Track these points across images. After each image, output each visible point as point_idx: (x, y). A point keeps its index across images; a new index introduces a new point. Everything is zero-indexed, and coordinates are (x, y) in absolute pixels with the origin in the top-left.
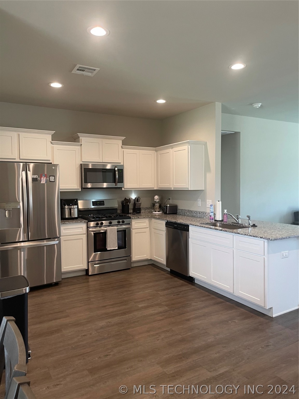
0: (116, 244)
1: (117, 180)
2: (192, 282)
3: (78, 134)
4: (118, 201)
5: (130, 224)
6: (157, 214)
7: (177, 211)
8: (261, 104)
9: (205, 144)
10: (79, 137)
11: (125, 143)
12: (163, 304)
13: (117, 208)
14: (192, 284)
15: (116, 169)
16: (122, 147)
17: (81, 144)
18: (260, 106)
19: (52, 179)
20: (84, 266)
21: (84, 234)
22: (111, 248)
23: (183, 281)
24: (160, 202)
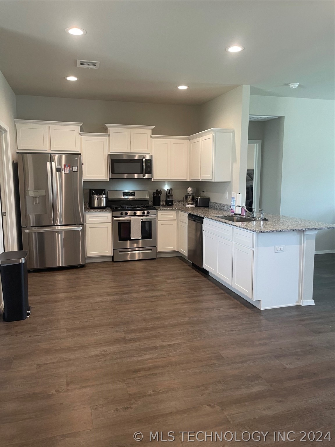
0: (140, 234)
1: (144, 171)
2: (207, 274)
3: (105, 124)
4: (149, 192)
5: (156, 215)
6: (190, 207)
7: (209, 204)
8: (298, 84)
9: (233, 132)
10: (107, 128)
11: (154, 132)
12: (164, 290)
13: (147, 199)
14: (205, 277)
15: (144, 160)
16: (151, 136)
17: (109, 135)
18: (297, 86)
19: (75, 169)
20: (110, 253)
21: (110, 223)
22: (135, 237)
23: (198, 273)
24: (193, 195)
